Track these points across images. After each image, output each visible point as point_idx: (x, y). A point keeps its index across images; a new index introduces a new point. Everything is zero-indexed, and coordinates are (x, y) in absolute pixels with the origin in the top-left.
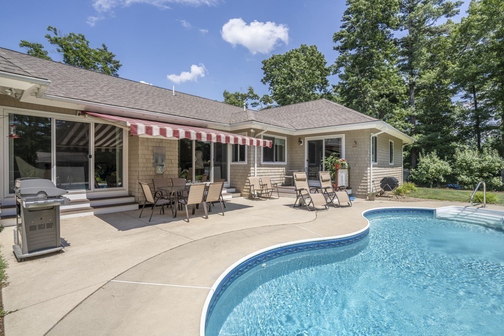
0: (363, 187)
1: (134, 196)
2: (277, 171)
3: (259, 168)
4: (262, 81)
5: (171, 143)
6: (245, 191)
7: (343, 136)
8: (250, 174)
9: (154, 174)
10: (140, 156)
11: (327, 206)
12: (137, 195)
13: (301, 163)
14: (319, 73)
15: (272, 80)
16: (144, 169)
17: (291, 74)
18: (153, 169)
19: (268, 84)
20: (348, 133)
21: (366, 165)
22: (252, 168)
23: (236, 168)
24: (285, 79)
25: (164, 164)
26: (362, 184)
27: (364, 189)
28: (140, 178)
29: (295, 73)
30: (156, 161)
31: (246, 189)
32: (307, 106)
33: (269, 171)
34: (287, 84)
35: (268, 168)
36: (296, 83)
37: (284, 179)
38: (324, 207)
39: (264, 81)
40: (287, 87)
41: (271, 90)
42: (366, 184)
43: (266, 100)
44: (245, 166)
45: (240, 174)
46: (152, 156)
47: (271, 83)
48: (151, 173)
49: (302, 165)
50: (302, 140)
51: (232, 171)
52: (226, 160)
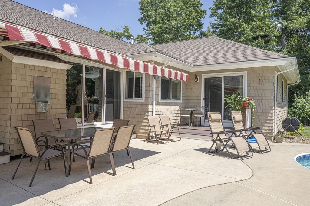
0: (267, 128)
1: (3, 144)
2: (173, 109)
3: (157, 106)
4: (139, 20)
5: (57, 73)
6: (141, 132)
7: (245, 74)
8: (148, 112)
9: (34, 113)
10: (14, 89)
11: (249, 153)
12: (7, 142)
13: (196, 101)
14: (196, 14)
15: (149, 21)
16: (20, 106)
17: (169, 14)
18: (33, 106)
19: (145, 24)
20: (250, 70)
21: (271, 105)
22: (150, 106)
23: (131, 106)
24: (163, 19)
25: (48, 99)
26: (267, 125)
27: (269, 130)
28: (13, 118)
29: (171, 13)
30: (38, 96)
31: (142, 129)
32: (198, 43)
33: (166, 109)
34: (164, 24)
35: (165, 107)
36: (173, 23)
37: (179, 118)
38: (245, 154)
39: (141, 20)
40: (165, 26)
41: (145, 31)
42: (271, 125)
43: (141, 40)
44: (142, 104)
45: (135, 113)
46: (32, 89)
47: (148, 23)
48: (30, 112)
49: (197, 104)
50: (198, 77)
51: (126, 109)
52: (118, 97)
